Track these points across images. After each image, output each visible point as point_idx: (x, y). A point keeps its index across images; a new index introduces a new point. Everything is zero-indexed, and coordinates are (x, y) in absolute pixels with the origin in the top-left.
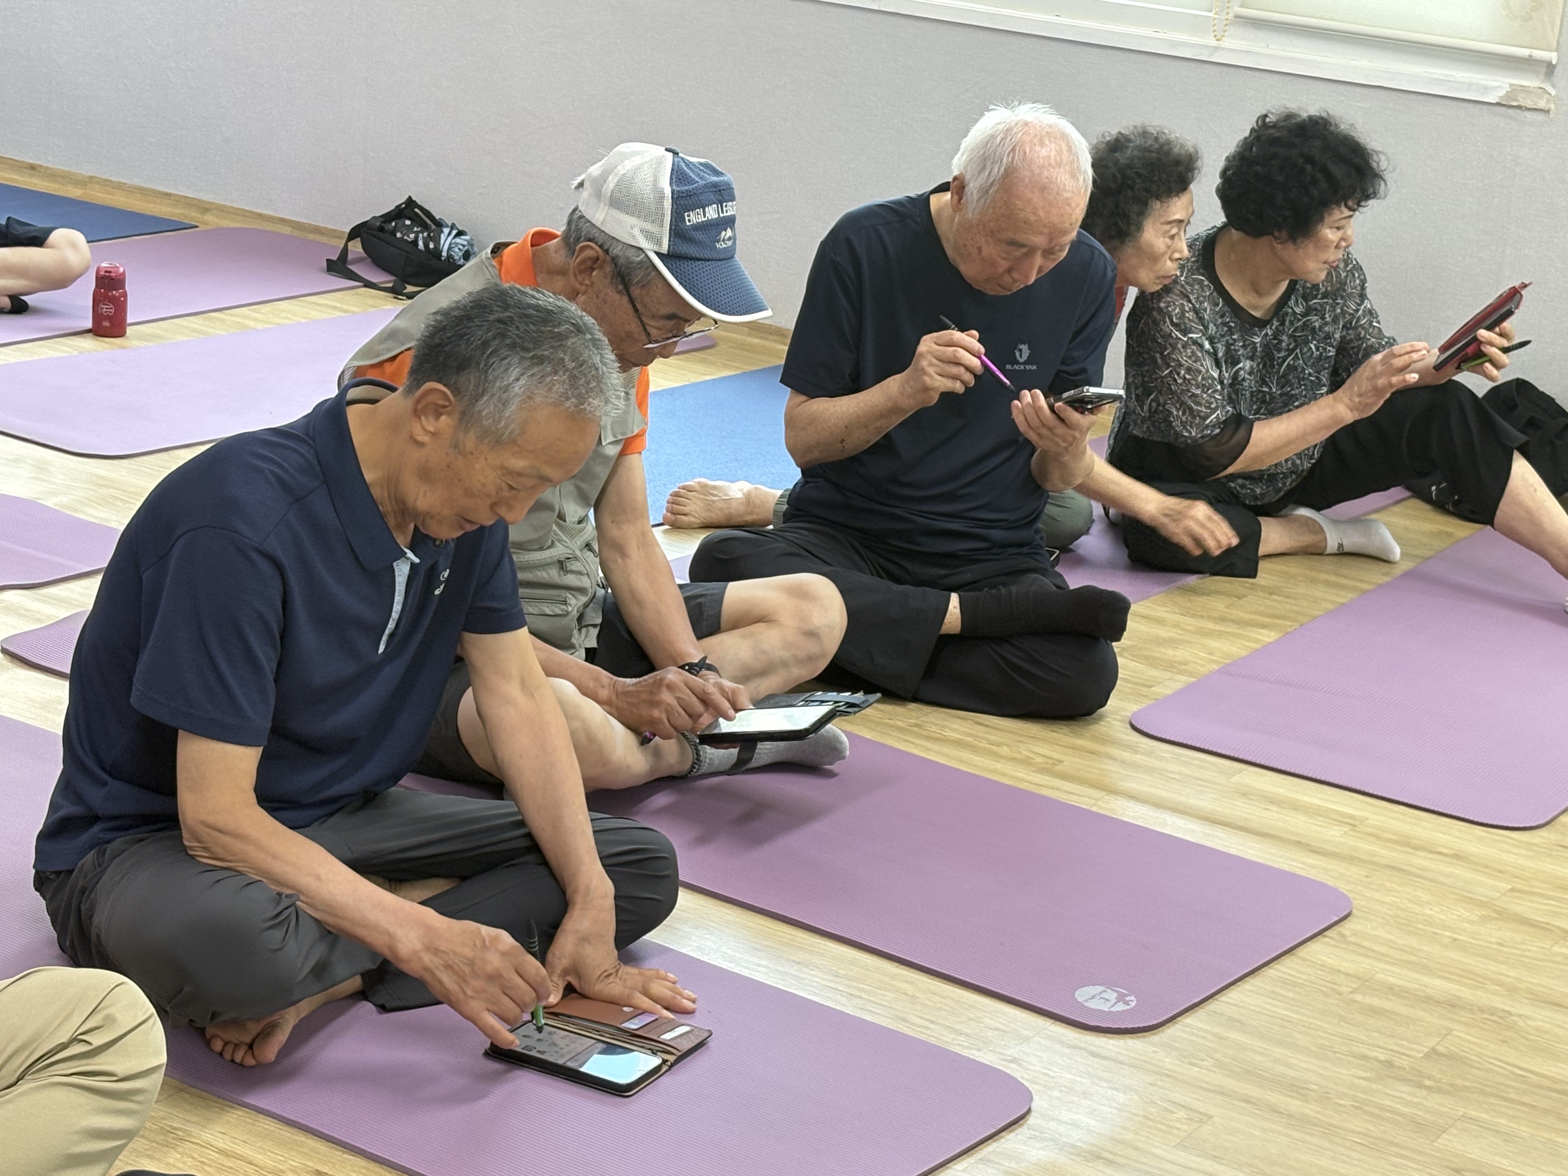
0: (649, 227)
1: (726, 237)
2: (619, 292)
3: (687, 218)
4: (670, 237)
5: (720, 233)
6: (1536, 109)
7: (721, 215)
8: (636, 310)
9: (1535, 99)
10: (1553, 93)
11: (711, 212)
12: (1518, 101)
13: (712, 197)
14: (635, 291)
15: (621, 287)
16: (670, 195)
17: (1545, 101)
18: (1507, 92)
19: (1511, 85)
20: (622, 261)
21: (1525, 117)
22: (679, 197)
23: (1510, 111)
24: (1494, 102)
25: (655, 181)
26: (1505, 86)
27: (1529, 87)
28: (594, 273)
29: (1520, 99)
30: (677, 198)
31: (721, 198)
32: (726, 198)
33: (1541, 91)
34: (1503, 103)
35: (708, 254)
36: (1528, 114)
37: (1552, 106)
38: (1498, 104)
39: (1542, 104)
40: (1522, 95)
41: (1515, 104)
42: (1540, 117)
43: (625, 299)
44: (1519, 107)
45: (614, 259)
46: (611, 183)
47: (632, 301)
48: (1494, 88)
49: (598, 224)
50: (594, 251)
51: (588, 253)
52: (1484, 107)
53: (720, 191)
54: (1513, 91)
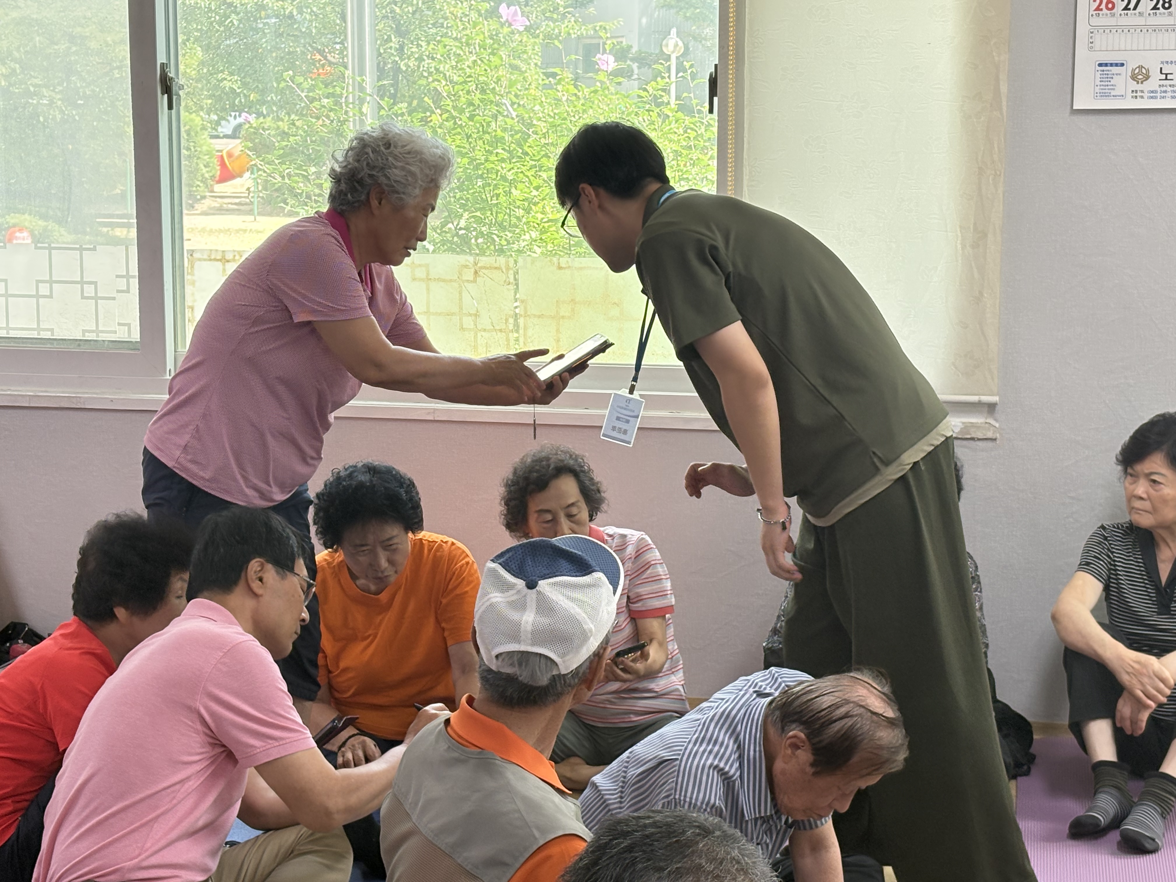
6: (986, 439)
9: (984, 432)
10: (997, 425)
12: (970, 434)
17: (992, 432)
18: (961, 429)
19: (963, 423)
21: (978, 446)
23: (968, 442)
27: (976, 423)
33: (987, 425)
34: (960, 437)
36: (980, 443)
37: (998, 435)
39: (990, 435)
40: (973, 430)
41: (969, 437)
42: (990, 444)
44: (972, 439)
54: (966, 427)
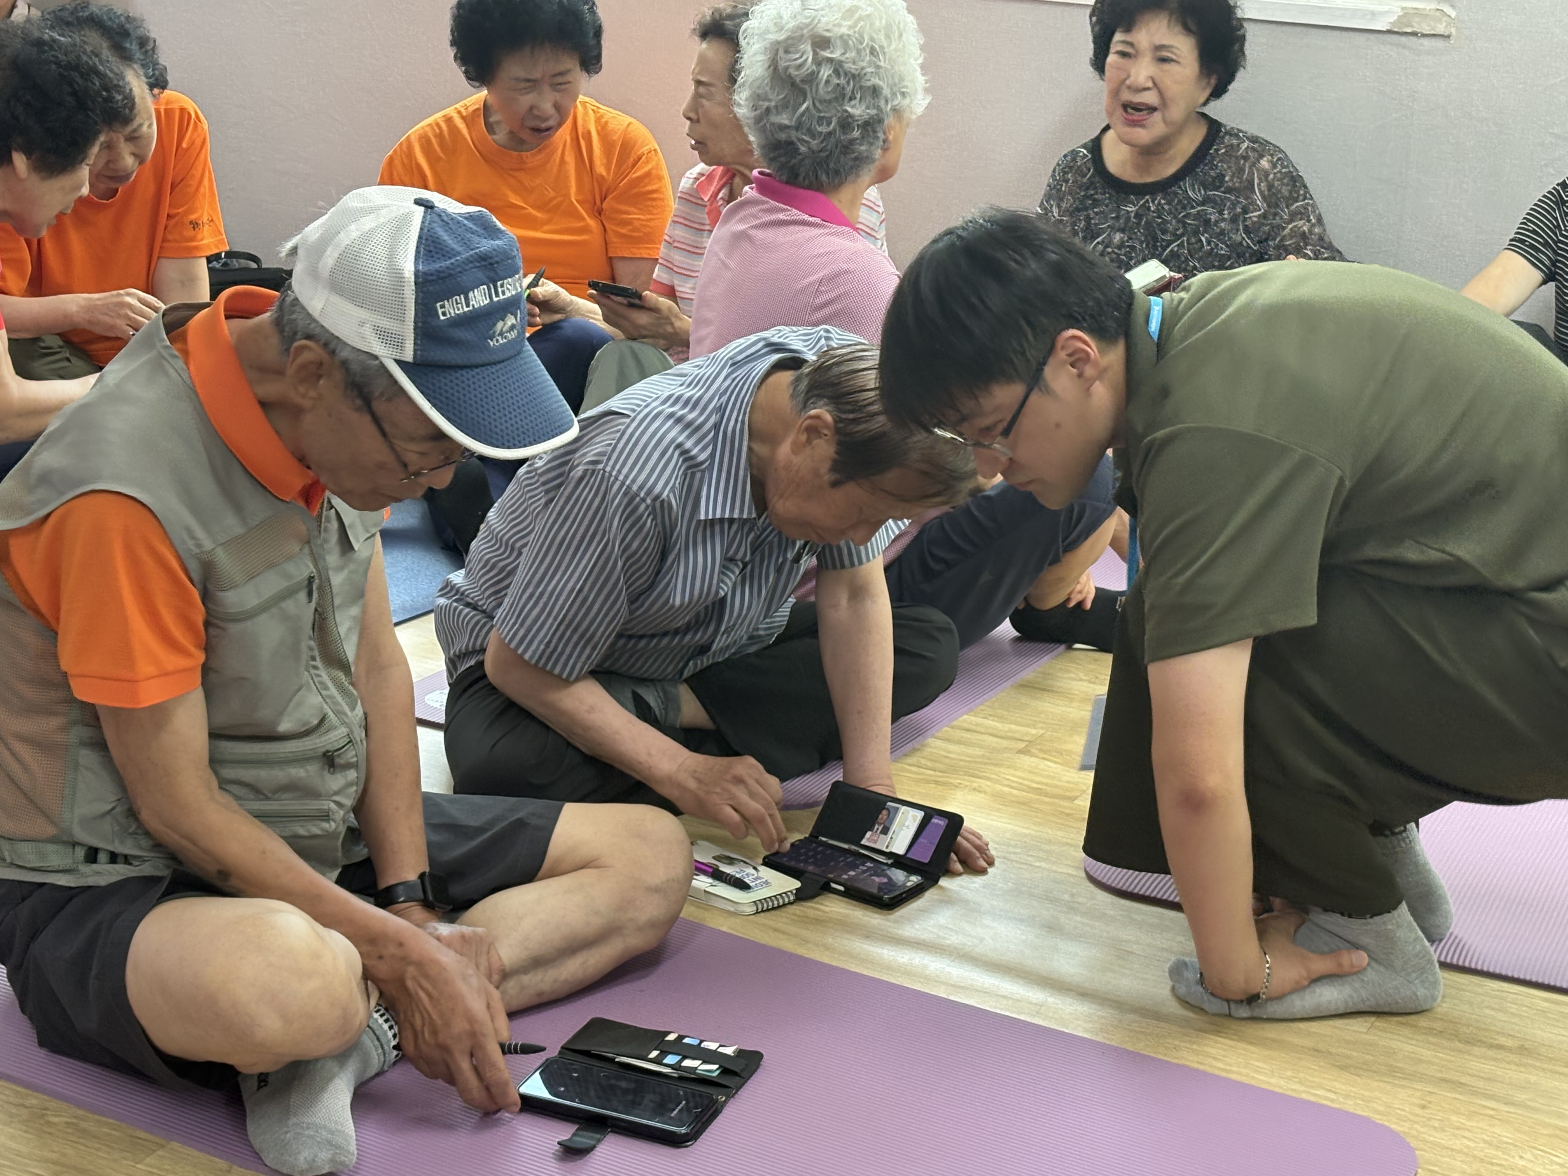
0: (386, 324)
1: (505, 329)
2: (358, 409)
3: (440, 311)
4: (415, 339)
5: (495, 324)
6: (1434, 35)
7: (495, 299)
8: (384, 434)
9: (1432, 23)
10: (1453, 14)
11: (479, 298)
12: (1412, 27)
13: (480, 275)
14: (380, 407)
15: (359, 402)
16: (413, 279)
17: (1444, 24)
18: (1399, 17)
19: (1403, 9)
20: (354, 367)
21: (1422, 45)
22: (426, 281)
23: (1403, 39)
24: (1384, 29)
25: (392, 256)
26: (1396, 9)
27: (1425, 9)
28: (321, 382)
29: (1414, 24)
30: (422, 281)
31: (492, 274)
32: (501, 273)
33: (1438, 13)
34: (1396, 30)
35: (477, 358)
36: (1426, 42)
37: (1453, 31)
38: (1389, 32)
39: (1441, 29)
40: (1417, 19)
41: (1409, 30)
42: (1439, 44)
43: (367, 419)
44: (1414, 34)
45: (344, 363)
46: (330, 259)
47: (376, 420)
48: (1382, 13)
49: (316, 314)
50: (313, 352)
51: (306, 356)
52: (1372, 36)
53: (491, 264)
54: (1406, 15)
